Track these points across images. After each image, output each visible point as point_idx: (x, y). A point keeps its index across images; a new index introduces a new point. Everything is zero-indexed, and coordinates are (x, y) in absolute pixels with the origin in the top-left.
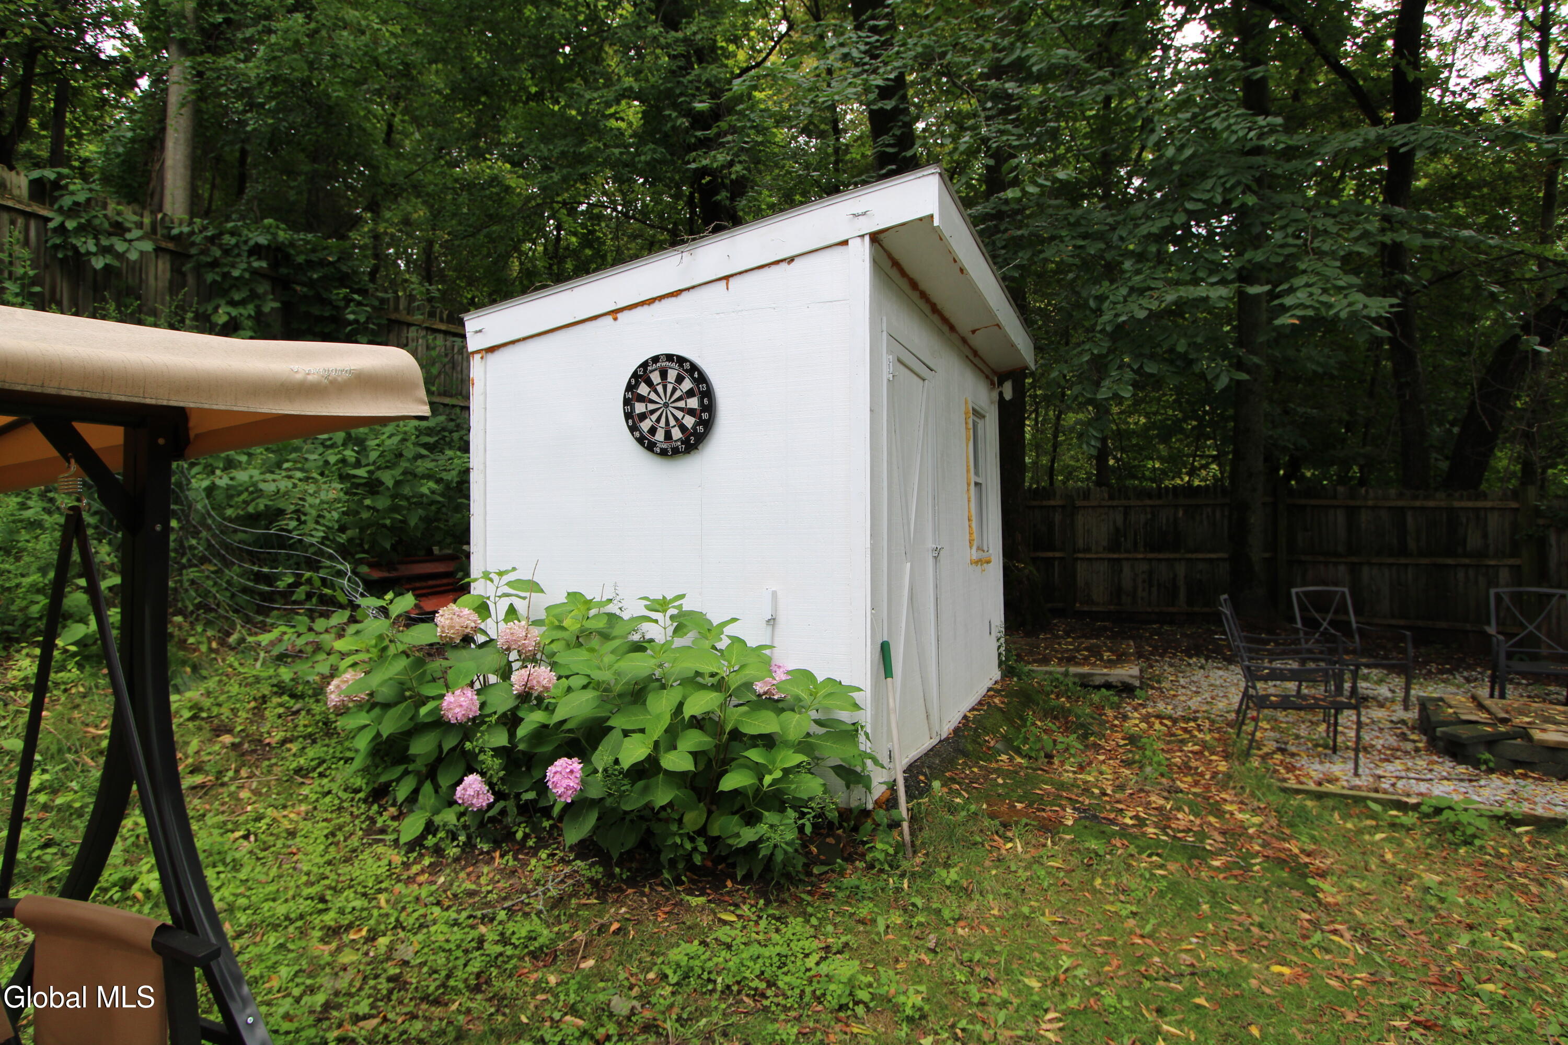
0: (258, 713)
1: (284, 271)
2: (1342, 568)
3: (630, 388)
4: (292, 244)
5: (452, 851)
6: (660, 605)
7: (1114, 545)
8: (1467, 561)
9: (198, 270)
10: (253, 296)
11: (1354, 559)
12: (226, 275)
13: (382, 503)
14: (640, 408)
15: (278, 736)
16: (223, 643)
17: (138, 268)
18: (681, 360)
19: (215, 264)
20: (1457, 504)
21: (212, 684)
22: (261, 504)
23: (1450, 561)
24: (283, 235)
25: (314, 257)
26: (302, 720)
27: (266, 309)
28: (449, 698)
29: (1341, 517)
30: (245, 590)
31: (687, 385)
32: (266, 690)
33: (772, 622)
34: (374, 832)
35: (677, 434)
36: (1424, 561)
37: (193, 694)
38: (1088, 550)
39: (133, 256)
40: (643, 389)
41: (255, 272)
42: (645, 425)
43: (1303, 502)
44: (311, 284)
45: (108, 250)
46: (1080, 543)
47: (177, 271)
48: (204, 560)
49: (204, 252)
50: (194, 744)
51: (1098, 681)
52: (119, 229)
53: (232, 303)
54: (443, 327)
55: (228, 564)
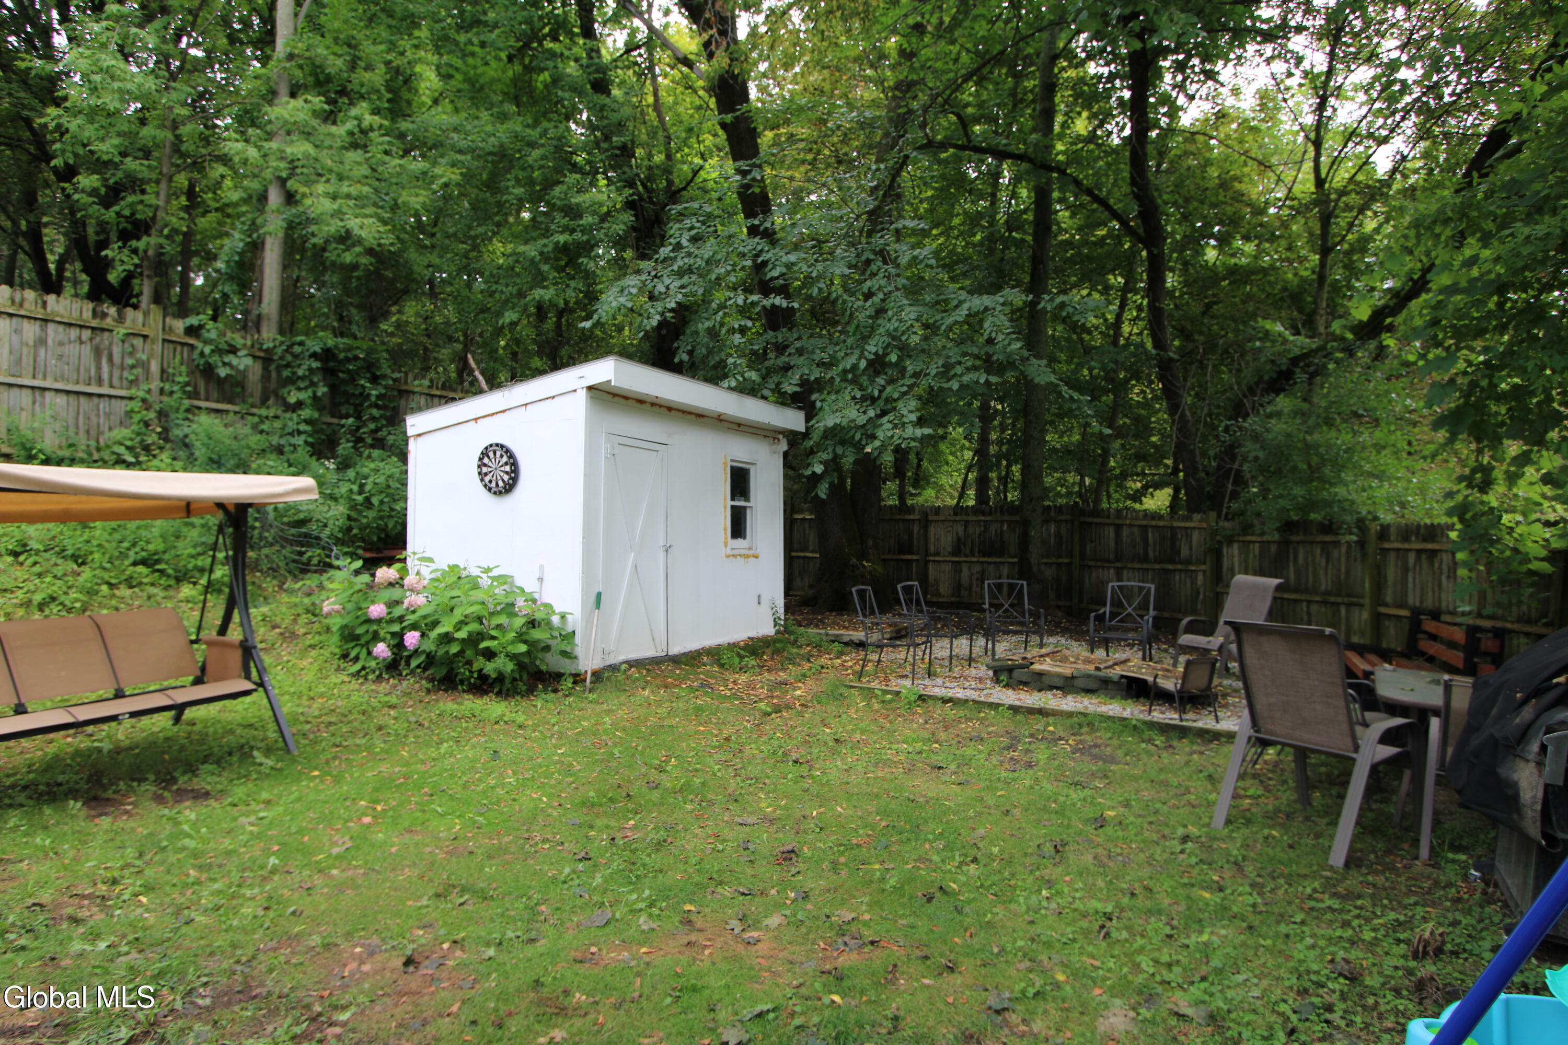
0: (295, 621)
1: (331, 364)
2: (1112, 571)
3: (481, 459)
4: (336, 347)
5: (371, 677)
6: (487, 570)
7: (957, 551)
8: (1179, 567)
9: (279, 369)
10: (313, 384)
11: (1118, 565)
12: (294, 373)
13: (371, 514)
14: (485, 470)
15: (302, 631)
16: (281, 587)
17: (244, 373)
18: (502, 446)
19: (288, 365)
20: (1175, 524)
21: (273, 606)
22: (302, 516)
23: (1170, 567)
24: (330, 343)
25: (350, 355)
26: (316, 626)
27: (319, 394)
28: (372, 608)
29: (1111, 531)
30: (294, 561)
31: (505, 459)
32: (300, 610)
33: (541, 580)
34: (338, 669)
35: (501, 484)
36: (1157, 566)
37: (264, 609)
38: (937, 554)
39: (242, 367)
40: (486, 460)
41: (310, 370)
42: (487, 479)
43: (1090, 520)
44: (349, 372)
45: (229, 365)
46: (932, 549)
47: (266, 369)
48: (272, 545)
49: (282, 358)
50: (262, 630)
51: (846, 639)
52: (233, 350)
53: (299, 389)
54: (438, 393)
55: (283, 547)
